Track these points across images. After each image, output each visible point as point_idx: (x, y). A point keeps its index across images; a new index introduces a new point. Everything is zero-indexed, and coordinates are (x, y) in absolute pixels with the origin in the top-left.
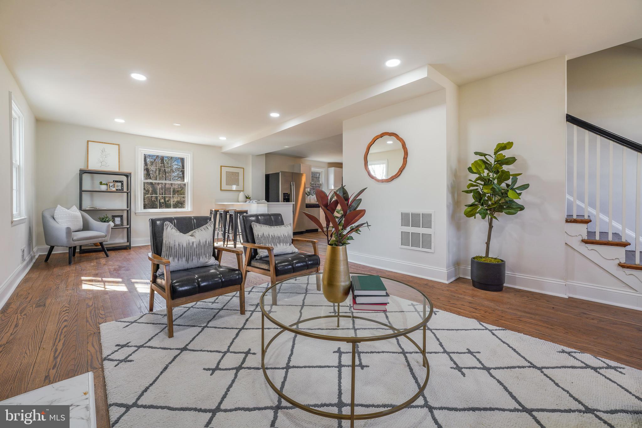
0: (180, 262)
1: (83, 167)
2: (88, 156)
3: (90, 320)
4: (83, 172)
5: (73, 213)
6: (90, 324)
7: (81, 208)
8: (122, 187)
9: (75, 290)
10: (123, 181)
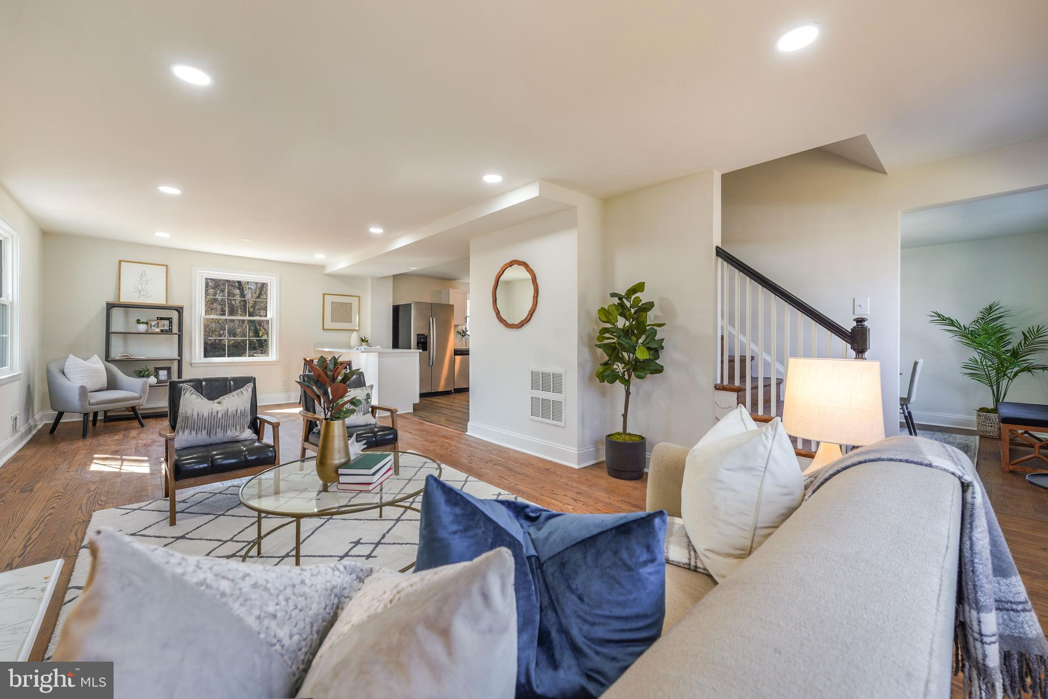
0: (199, 435)
1: (111, 299)
2: (119, 283)
3: (84, 507)
4: (110, 306)
5: (91, 365)
6: (82, 512)
7: (107, 358)
8: (170, 326)
9: (80, 471)
10: (171, 318)
